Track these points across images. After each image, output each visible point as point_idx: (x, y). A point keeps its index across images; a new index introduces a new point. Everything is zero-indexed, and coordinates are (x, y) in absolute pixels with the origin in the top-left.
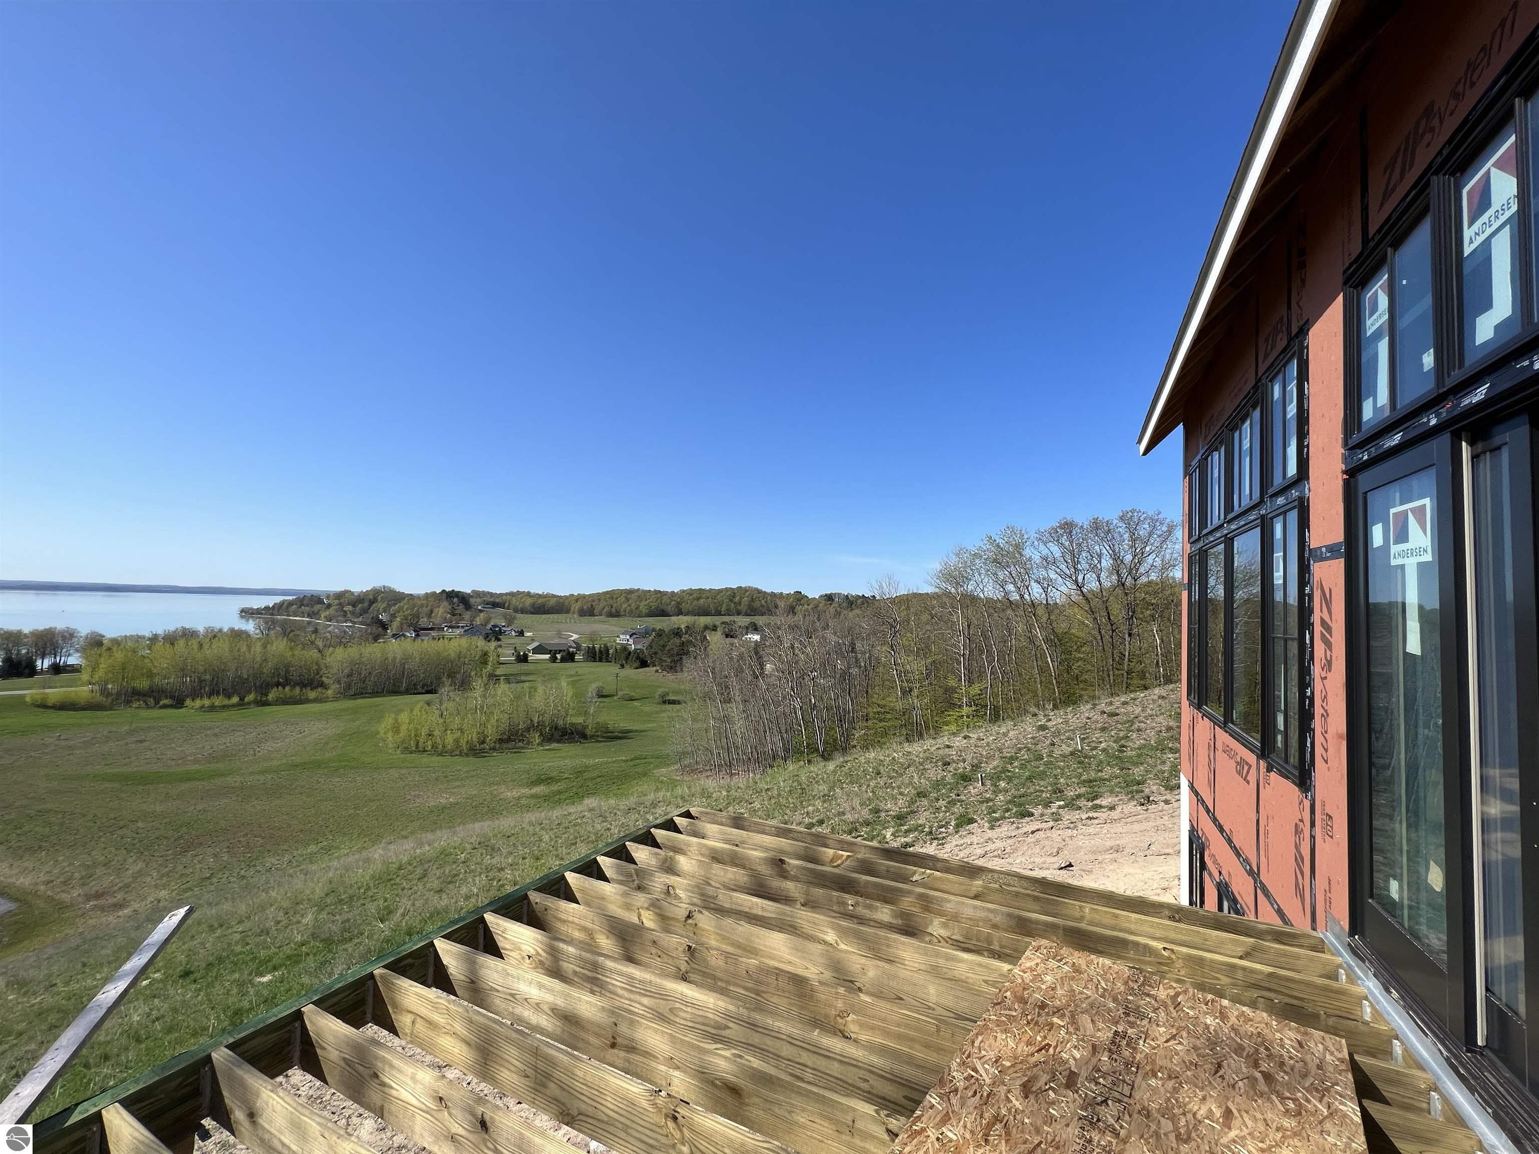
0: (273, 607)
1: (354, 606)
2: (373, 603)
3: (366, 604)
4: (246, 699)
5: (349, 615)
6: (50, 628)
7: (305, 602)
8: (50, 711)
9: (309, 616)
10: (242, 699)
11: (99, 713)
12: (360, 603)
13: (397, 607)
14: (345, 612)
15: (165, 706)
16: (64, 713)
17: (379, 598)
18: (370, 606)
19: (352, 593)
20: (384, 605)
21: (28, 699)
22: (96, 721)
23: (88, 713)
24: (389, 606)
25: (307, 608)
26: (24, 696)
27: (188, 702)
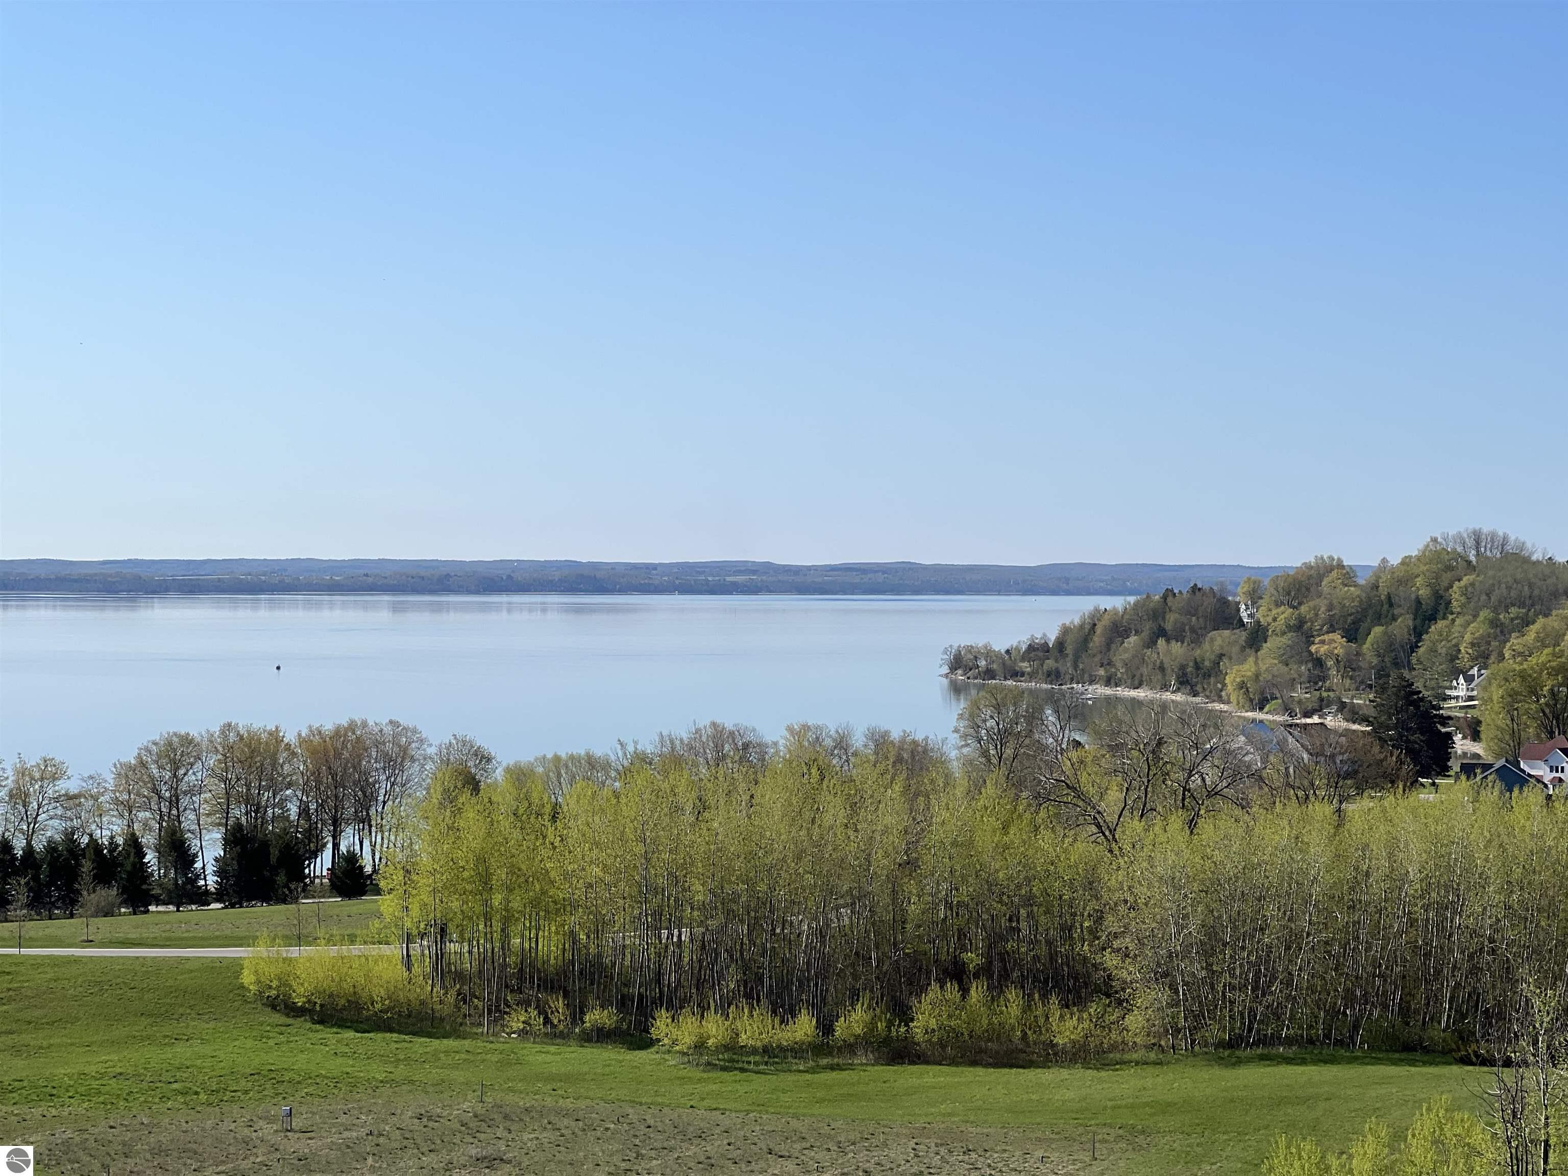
0: (1060, 644)
1: (1353, 634)
2: (1433, 618)
3: (1402, 625)
4: (840, 1028)
5: (1335, 678)
6: (352, 727)
7: (1171, 621)
8: (303, 1025)
9: (1185, 682)
10: (826, 1027)
11: (421, 1045)
12: (1378, 619)
13: (1532, 632)
14: (1319, 662)
15: (601, 1036)
16: (330, 1035)
17: (1456, 595)
18: (1419, 633)
19: (1347, 575)
20: (1477, 628)
21: (247, 978)
22: (401, 1071)
23: (381, 1041)
24: (1501, 631)
25: (1177, 648)
26: (236, 966)
27: (662, 1024)
